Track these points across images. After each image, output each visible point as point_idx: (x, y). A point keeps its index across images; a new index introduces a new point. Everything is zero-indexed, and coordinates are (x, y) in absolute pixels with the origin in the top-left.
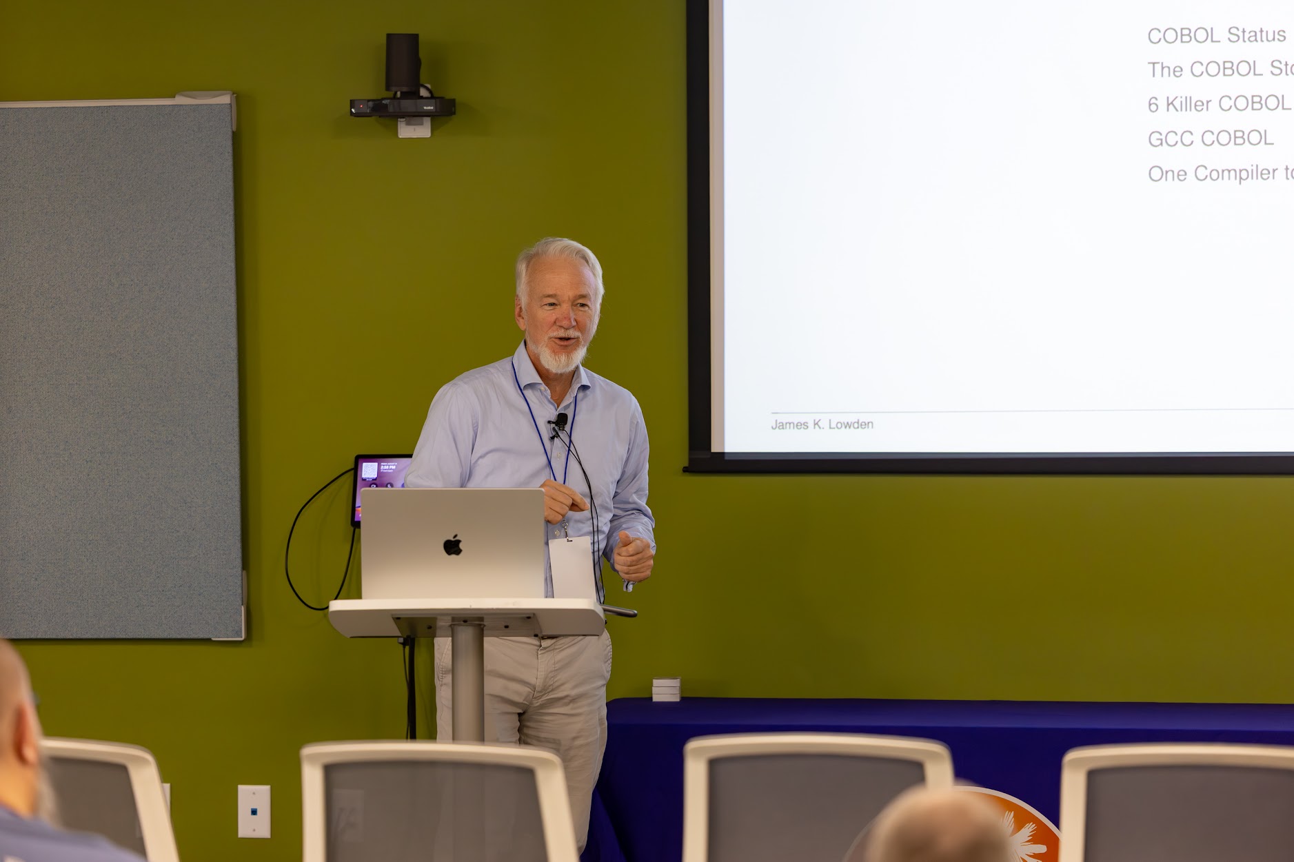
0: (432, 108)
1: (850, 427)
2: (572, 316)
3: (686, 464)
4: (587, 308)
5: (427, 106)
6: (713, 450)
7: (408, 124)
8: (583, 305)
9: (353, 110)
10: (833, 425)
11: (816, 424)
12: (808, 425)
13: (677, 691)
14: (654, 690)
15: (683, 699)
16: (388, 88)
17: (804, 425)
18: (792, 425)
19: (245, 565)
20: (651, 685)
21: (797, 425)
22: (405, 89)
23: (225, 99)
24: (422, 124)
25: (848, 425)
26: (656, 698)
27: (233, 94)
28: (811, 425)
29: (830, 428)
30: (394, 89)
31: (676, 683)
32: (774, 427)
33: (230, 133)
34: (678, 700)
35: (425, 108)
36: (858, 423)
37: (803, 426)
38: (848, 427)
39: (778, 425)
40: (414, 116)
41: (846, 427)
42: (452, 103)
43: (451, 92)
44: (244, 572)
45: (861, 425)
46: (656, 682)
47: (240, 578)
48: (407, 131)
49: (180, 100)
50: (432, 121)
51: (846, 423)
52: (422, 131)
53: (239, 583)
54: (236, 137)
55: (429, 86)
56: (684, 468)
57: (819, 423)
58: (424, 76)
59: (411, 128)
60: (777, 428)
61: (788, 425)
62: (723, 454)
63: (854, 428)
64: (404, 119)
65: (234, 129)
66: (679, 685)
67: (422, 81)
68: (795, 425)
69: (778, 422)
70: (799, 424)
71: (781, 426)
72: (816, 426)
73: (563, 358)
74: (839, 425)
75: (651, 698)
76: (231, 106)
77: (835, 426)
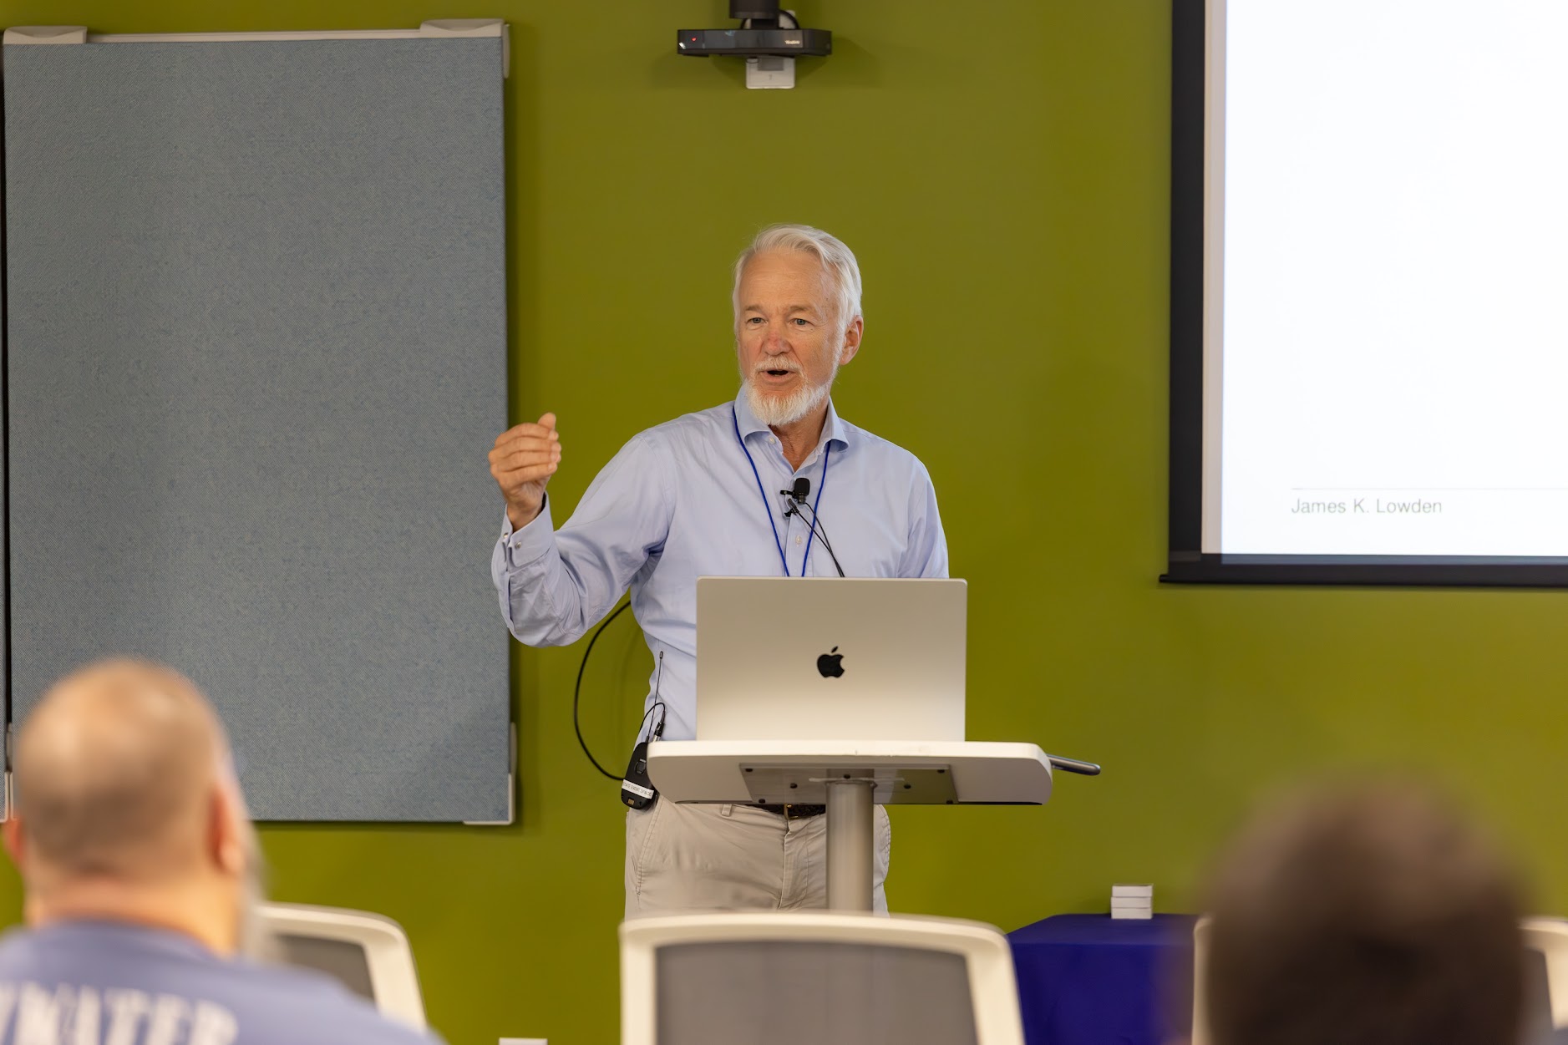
0: (798, 42)
1: (1407, 511)
3: (1165, 571)
5: (791, 40)
6: (1205, 550)
7: (762, 68)
8: (803, 322)
9: (682, 45)
10: (1383, 507)
11: (1357, 505)
12: (1346, 507)
13: (1148, 904)
14: (1114, 902)
15: (1155, 916)
16: (732, 15)
17: (1341, 507)
18: (1321, 506)
19: (515, 715)
20: (1110, 895)
21: (1329, 507)
22: (758, 15)
23: (494, 30)
24: (781, 69)
25: (1404, 508)
26: (1117, 914)
27: (506, 23)
28: (1350, 506)
29: (1378, 511)
30: (742, 14)
31: (1146, 891)
32: (1295, 509)
33: (500, 80)
34: (1149, 916)
35: (788, 42)
36: (1419, 504)
37: (1338, 508)
38: (1404, 510)
39: (1301, 507)
40: (773, 56)
41: (1401, 510)
42: (827, 36)
43: (828, 21)
44: (513, 726)
45: (1424, 507)
46: (1117, 890)
47: (506, 733)
48: (759, 79)
49: (427, 31)
50: (797, 64)
51: (1401, 505)
52: (782, 79)
53: (505, 740)
55: (792, 13)
56: (1162, 576)
57: (1362, 503)
59: (765, 75)
60: (1300, 514)
61: (1316, 506)
62: (1220, 556)
63: (1413, 511)
64: (755, 60)
65: (507, 76)
66: (1150, 894)
68: (1326, 506)
69: (1301, 503)
70: (1332, 505)
71: (1306, 508)
72: (1358, 508)
73: (773, 404)
74: (1391, 507)
75: (1109, 915)
76: (502, 42)
77: (1386, 510)
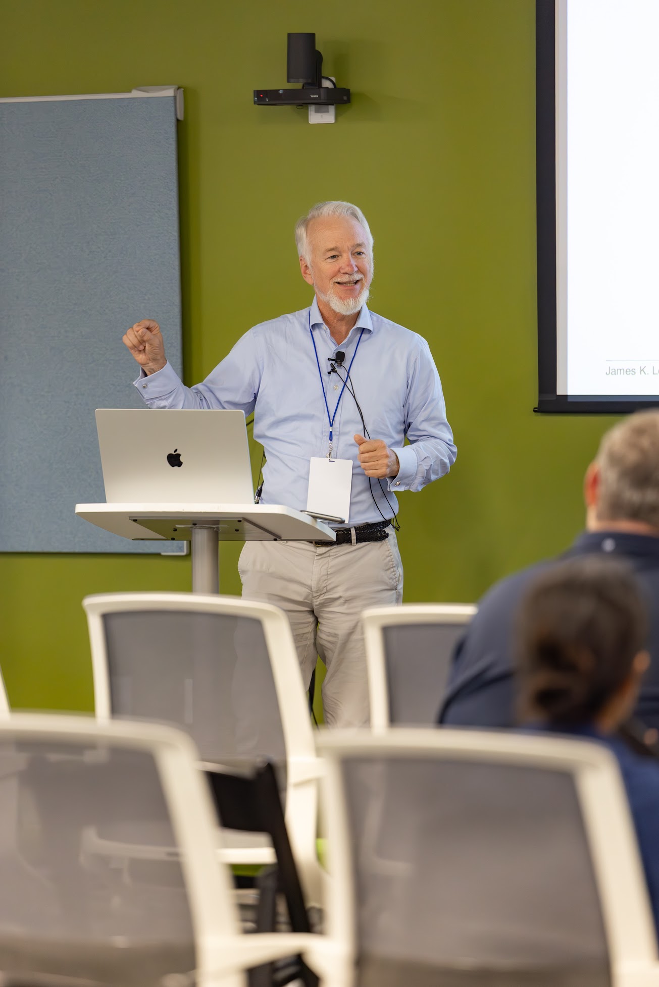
2: (353, 262)
3: (536, 406)
4: (363, 256)
6: (560, 392)
7: (317, 111)
8: (359, 253)
10: (656, 371)
11: (642, 370)
12: (635, 371)
17: (633, 371)
18: (622, 371)
21: (626, 371)
23: (169, 92)
24: (327, 111)
27: (180, 88)
28: (638, 371)
29: (654, 374)
32: (608, 373)
33: (175, 122)
37: (631, 372)
39: (611, 371)
40: (322, 104)
42: (348, 92)
48: (315, 118)
49: (135, 94)
50: (336, 109)
52: (328, 117)
54: (180, 126)
55: (333, 79)
57: (644, 370)
58: (326, 70)
59: (319, 115)
60: (610, 374)
61: (619, 371)
62: (566, 396)
64: (313, 107)
65: (178, 118)
67: (324, 74)
68: (625, 370)
69: (610, 369)
70: (628, 370)
71: (613, 372)
72: (642, 372)
73: (351, 302)
76: (176, 99)
